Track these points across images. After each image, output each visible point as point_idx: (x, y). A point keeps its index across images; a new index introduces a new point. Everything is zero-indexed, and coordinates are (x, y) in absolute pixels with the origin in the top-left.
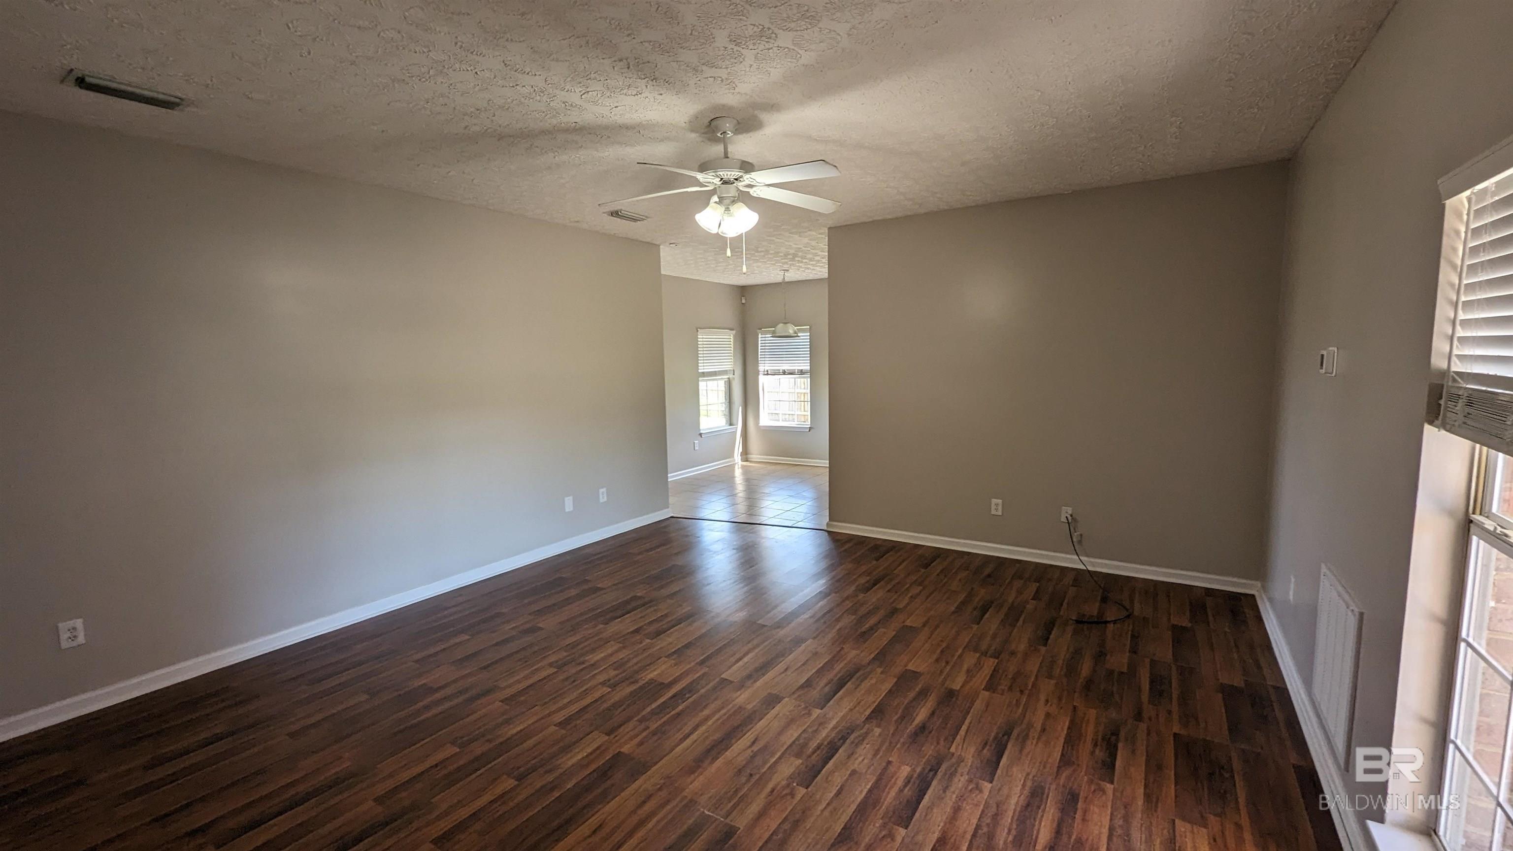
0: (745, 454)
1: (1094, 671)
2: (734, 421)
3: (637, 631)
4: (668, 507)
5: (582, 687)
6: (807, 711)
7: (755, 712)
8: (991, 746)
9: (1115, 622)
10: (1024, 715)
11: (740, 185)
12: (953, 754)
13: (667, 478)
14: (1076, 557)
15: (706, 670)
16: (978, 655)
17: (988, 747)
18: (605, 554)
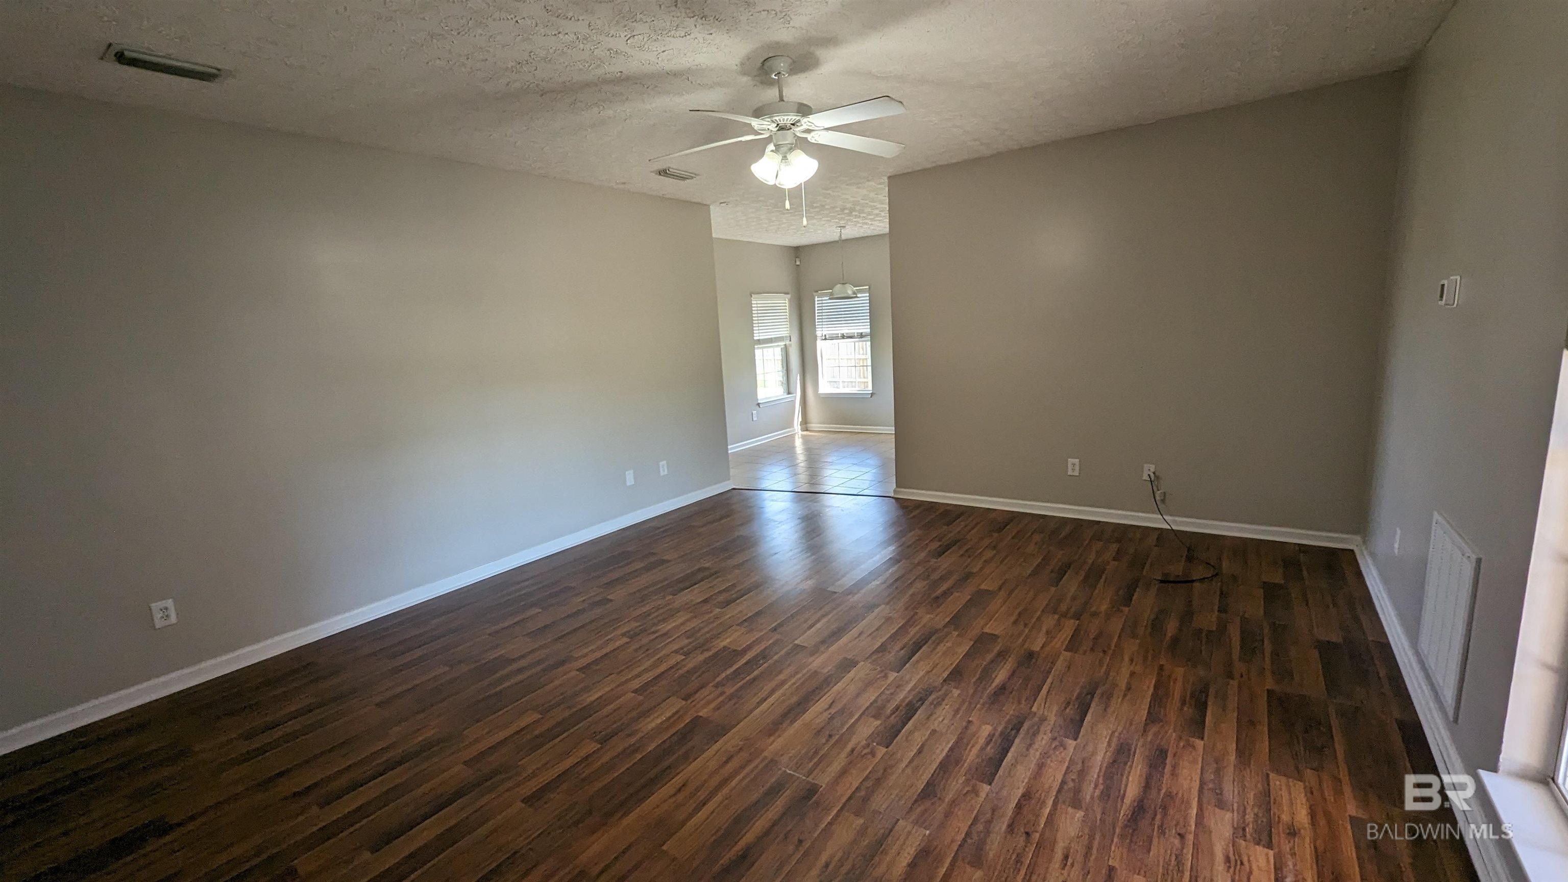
0: (805, 423)
1: (1180, 630)
2: (792, 390)
3: (705, 601)
4: (729, 480)
5: (654, 656)
6: (883, 674)
7: (830, 676)
8: (1074, 705)
9: (1202, 580)
10: (1107, 673)
11: (798, 130)
12: (1035, 714)
13: (727, 449)
14: (1160, 516)
15: (778, 636)
16: (1056, 617)
17: (1070, 707)
18: (667, 527)
